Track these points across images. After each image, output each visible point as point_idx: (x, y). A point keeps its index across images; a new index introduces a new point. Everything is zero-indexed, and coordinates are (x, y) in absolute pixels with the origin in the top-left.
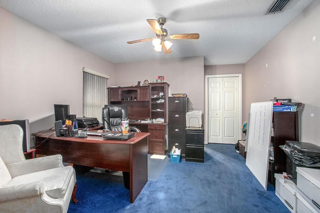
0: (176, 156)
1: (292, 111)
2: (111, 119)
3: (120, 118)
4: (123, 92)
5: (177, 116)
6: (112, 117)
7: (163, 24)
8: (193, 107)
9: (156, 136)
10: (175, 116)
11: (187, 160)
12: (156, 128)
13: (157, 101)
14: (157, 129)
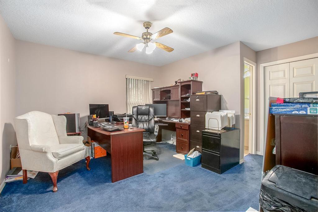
0: (189, 159)
1: (309, 113)
2: (139, 116)
3: (147, 116)
4: (161, 92)
5: (198, 116)
6: (141, 114)
7: (149, 28)
8: (228, 105)
9: (182, 136)
10: (197, 116)
11: (203, 166)
12: (181, 127)
13: (187, 100)
14: (183, 128)
